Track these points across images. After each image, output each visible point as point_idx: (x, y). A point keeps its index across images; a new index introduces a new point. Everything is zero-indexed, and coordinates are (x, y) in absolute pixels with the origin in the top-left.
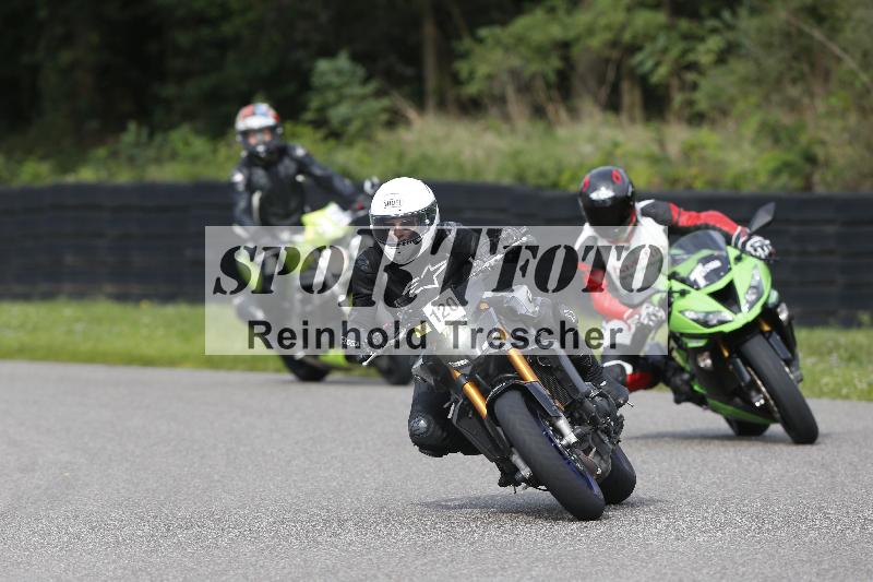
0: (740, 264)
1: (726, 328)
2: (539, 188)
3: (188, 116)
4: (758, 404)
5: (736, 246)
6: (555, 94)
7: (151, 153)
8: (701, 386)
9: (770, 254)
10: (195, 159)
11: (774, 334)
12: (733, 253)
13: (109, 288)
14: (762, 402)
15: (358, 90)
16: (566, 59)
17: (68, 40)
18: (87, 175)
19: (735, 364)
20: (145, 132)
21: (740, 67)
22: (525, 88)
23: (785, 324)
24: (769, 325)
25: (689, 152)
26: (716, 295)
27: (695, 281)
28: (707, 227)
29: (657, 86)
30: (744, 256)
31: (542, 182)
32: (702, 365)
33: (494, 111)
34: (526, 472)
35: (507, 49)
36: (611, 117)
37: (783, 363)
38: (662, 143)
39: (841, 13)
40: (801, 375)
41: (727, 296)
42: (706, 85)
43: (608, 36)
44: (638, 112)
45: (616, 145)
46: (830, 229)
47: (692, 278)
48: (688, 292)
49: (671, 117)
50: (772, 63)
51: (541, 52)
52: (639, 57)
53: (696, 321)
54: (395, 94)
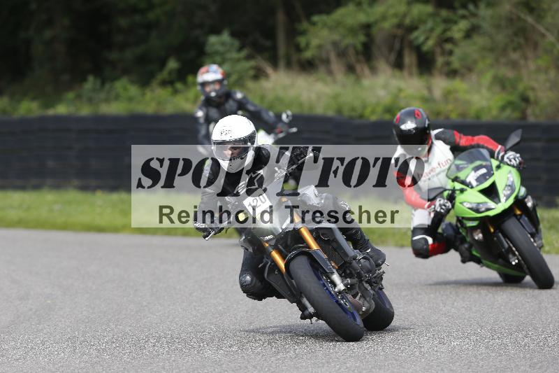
0: (499, 171)
1: (491, 213)
2: (351, 118)
3: (126, 72)
4: (514, 263)
5: (497, 159)
6: (361, 58)
7: (102, 95)
9: (520, 163)
10: (130, 99)
11: (523, 216)
12: (495, 163)
13: (76, 182)
14: (517, 261)
15: (235, 55)
16: (368, 35)
17: (49, 23)
18: (61, 109)
19: (498, 238)
20: (99, 82)
21: (479, 40)
22: (342, 54)
23: (531, 209)
24: (520, 210)
25: (447, 94)
26: (484, 192)
27: (470, 182)
28: (478, 146)
29: (427, 53)
30: (502, 165)
31: (353, 114)
32: (476, 238)
33: (322, 69)
35: (331, 28)
36: (397, 73)
37: (529, 236)
38: (430, 89)
39: (545, 6)
40: (542, 243)
41: (491, 192)
42: (458, 51)
43: (395, 21)
44: (415, 70)
45: (400, 90)
46: (538, 145)
47: (468, 180)
48: (466, 190)
49: (436, 72)
50: (501, 38)
51: (352, 31)
52: (416, 34)
53: (471, 209)
54: (259, 57)
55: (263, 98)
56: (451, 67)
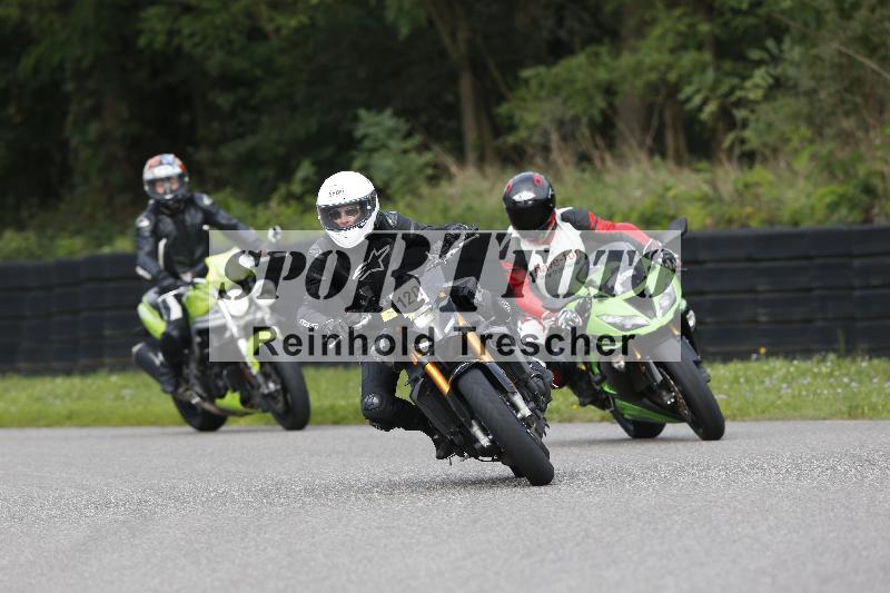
4: (668, 403)
8: (612, 387)
11: (684, 338)
14: (673, 400)
15: (399, 144)
16: (611, 103)
18: (123, 245)
19: (648, 366)
25: (742, 190)
32: (616, 366)
33: (538, 160)
34: (485, 441)
38: (714, 184)
45: (666, 188)
54: (436, 148)
55: (445, 211)
56: (747, 147)
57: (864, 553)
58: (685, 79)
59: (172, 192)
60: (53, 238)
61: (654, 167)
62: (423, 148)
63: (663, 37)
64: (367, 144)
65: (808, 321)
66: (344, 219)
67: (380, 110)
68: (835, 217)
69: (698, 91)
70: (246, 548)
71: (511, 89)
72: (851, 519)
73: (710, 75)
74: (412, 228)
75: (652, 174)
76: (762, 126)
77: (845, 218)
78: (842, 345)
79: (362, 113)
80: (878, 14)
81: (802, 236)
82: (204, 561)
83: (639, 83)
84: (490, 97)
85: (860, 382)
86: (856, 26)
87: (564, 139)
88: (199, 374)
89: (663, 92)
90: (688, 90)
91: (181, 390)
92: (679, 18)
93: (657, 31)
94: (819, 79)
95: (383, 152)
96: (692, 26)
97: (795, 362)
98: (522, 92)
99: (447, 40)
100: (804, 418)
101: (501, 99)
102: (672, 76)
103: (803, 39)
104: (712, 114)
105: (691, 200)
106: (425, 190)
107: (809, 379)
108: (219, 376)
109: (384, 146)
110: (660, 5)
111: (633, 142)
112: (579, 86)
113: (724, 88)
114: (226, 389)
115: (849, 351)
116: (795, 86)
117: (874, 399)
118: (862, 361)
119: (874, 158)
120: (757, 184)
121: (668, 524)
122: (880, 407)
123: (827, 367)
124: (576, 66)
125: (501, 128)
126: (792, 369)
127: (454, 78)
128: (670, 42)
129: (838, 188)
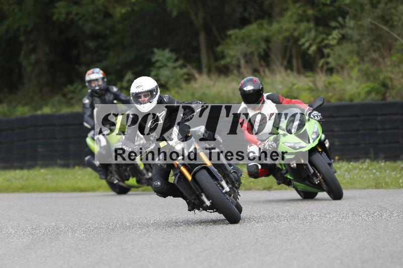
4: (317, 183)
6: (263, 63)
8: (291, 176)
11: (323, 152)
15: (172, 65)
16: (268, 46)
17: (34, 50)
18: (47, 110)
19: (307, 166)
21: (348, 45)
22: (249, 61)
23: (328, 148)
24: (321, 149)
25: (327, 85)
32: (292, 166)
34: (208, 203)
37: (328, 165)
38: (315, 83)
39: (396, 18)
43: (288, 34)
45: (293, 84)
50: (364, 43)
54: (189, 66)
55: (193, 95)
56: (329, 66)
57: (383, 250)
58: (302, 35)
59: (99, 86)
60: (15, 107)
61: (288, 75)
62: (183, 66)
63: (291, 16)
64: (158, 64)
65: (357, 144)
66: (143, 99)
67: (164, 49)
68: (369, 98)
69: (307, 41)
70: (102, 247)
71: (223, 39)
72: (376, 234)
73: (313, 33)
74: (176, 103)
75: (287, 78)
76: (336, 56)
77: (374, 98)
78: (372, 156)
79: (156, 50)
80: (389, 6)
81: (354, 106)
82: (83, 253)
83: (281, 37)
84: (213, 44)
85: (381, 172)
86: (379, 12)
87: (247, 62)
88: (116, 170)
89: (292, 41)
90: (303, 40)
91: (109, 177)
92: (299, 8)
93: (289, 13)
94: (362, 35)
95: (165, 68)
96: (305, 11)
97: (351, 163)
98: (228, 41)
99: (193, 18)
100: (355, 188)
101: (218, 44)
102: (296, 34)
103: (355, 17)
104: (314, 51)
105: (304, 90)
106: (184, 85)
107: (357, 171)
108: (126, 170)
109: (165, 66)
110: (290, 2)
111: (278, 64)
112: (254, 38)
113: (319, 39)
114: (129, 176)
115: (376, 158)
116: (351, 39)
117: (387, 180)
118: (382, 162)
119: (387, 71)
120: (334, 83)
121: (294, 236)
122: (390, 184)
123: (366, 165)
124: (252, 29)
125: (218, 57)
126: (350, 166)
127: (197, 35)
128: (295, 18)
129: (370, 85)
